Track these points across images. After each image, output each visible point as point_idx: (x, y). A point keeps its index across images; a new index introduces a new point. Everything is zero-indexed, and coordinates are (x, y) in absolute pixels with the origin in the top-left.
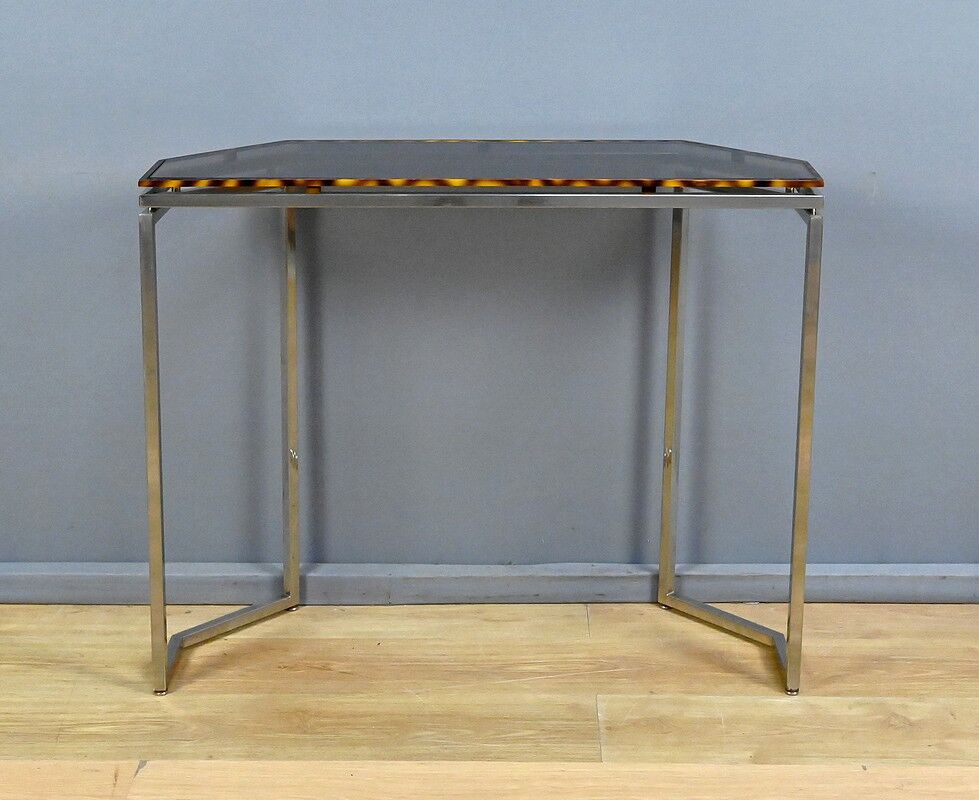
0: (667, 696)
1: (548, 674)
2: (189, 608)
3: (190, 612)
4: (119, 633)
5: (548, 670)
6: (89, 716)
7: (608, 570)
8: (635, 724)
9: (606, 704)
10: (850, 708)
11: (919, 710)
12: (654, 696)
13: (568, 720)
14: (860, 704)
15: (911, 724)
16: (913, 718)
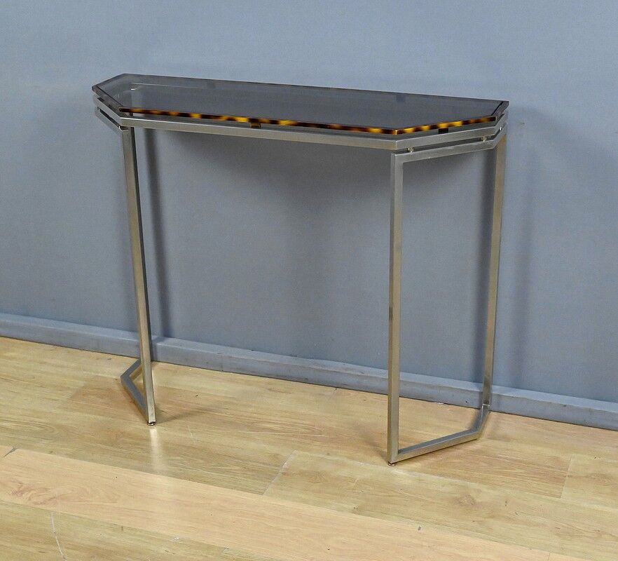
0: (336, 458)
1: (277, 431)
2: (110, 356)
3: (110, 359)
4: (62, 367)
5: (279, 429)
6: (9, 416)
7: (352, 370)
8: (302, 474)
9: (296, 458)
10: (443, 486)
11: (486, 494)
12: (329, 457)
13: (264, 464)
14: (451, 484)
15: (473, 503)
16: (478, 500)
